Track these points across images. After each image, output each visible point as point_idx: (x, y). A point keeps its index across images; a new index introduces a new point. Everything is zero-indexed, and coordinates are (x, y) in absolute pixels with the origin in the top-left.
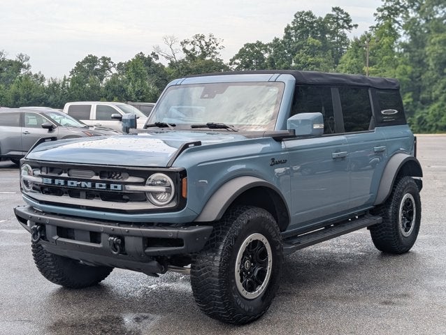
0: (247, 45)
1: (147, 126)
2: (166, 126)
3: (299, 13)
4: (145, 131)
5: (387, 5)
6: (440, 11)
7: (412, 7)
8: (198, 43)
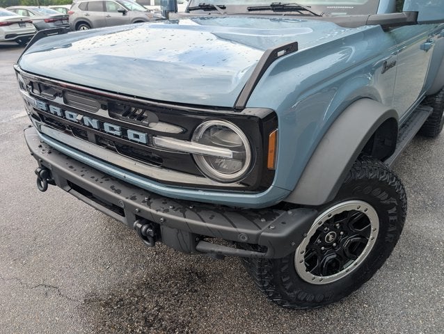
1: (189, 10)
2: (213, 8)
4: (188, 16)
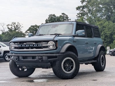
0: (32, 26)
3: (50, 15)
5: (81, 12)
6: (99, 14)
7: (89, 13)
8: (13, 25)
